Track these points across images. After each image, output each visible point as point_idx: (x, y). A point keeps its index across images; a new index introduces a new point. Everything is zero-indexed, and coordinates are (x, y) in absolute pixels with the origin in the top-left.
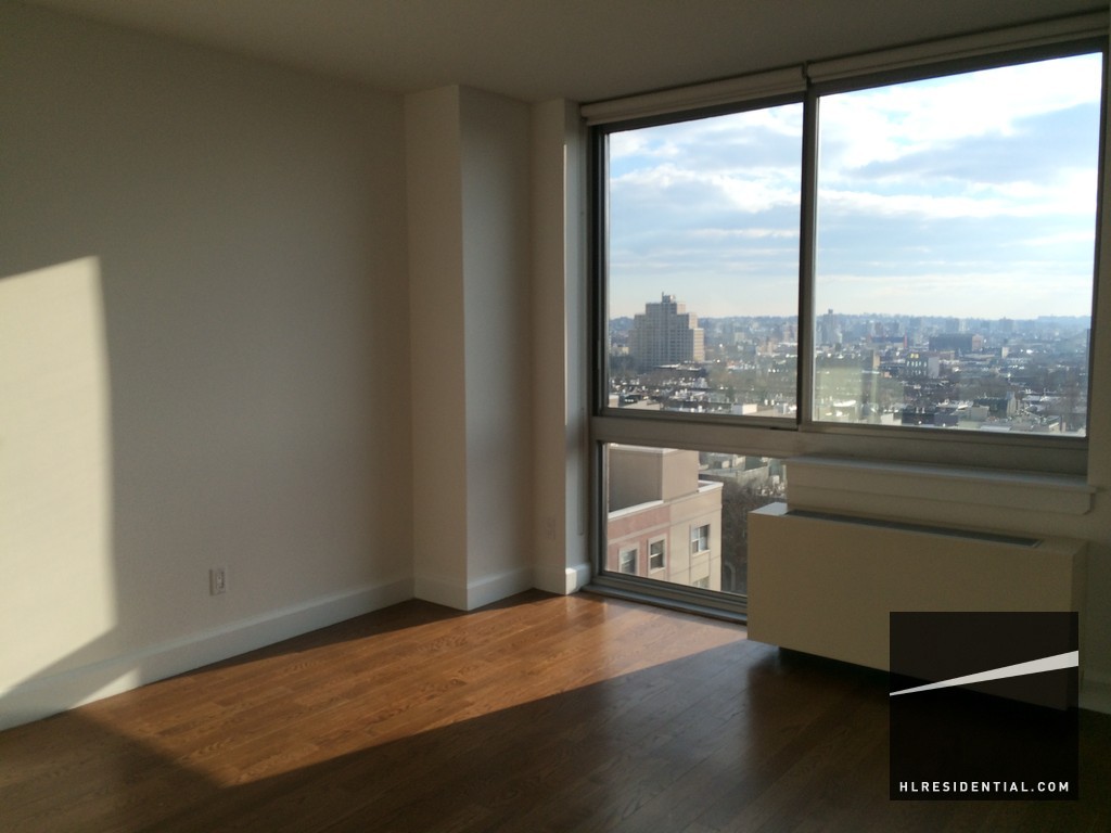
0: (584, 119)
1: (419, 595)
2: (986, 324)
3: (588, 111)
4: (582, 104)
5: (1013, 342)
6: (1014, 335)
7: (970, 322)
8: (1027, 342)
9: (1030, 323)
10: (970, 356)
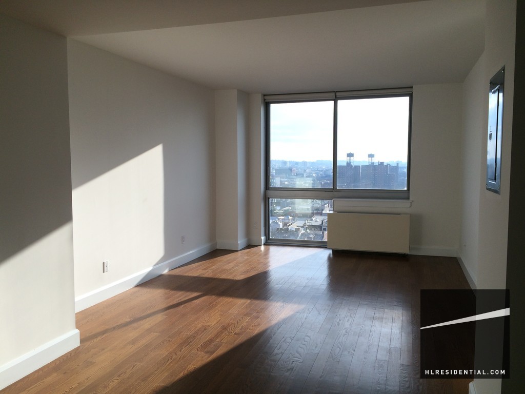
0: (265, 100)
1: (218, 248)
2: (297, 163)
3: (266, 97)
4: (264, 95)
5: (308, 171)
6: (308, 168)
7: (290, 162)
8: (313, 171)
9: (313, 163)
10: (292, 177)
